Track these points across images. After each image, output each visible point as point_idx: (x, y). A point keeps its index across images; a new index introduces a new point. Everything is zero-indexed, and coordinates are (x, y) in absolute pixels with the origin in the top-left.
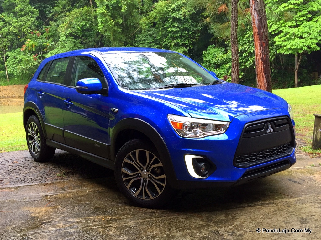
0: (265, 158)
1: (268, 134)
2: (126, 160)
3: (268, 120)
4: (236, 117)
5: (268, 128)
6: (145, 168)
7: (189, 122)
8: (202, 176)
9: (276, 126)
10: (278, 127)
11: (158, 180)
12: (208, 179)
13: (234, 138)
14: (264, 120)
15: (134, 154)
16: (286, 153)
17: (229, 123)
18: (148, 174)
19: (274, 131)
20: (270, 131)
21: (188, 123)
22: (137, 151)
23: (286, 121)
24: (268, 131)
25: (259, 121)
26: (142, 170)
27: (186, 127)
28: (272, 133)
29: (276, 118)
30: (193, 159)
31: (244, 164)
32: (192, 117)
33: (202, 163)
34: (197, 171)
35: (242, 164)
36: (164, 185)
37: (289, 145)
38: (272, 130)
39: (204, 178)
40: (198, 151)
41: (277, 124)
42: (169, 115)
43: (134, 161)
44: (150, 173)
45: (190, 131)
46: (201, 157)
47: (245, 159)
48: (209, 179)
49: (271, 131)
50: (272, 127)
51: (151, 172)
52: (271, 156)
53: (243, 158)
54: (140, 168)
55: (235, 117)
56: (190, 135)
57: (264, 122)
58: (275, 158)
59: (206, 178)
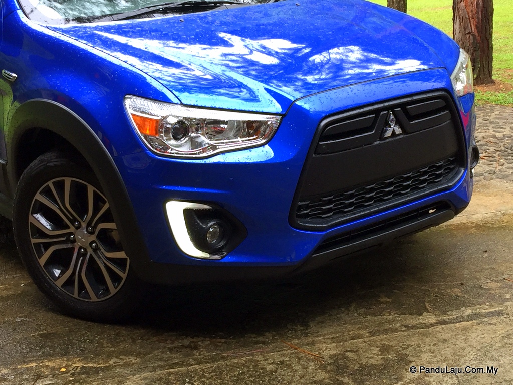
0: (379, 200)
1: (388, 140)
2: (38, 197)
3: (386, 104)
4: (298, 103)
5: (388, 125)
6: (84, 225)
7: (174, 116)
8: (210, 254)
9: (412, 118)
10: (417, 121)
11: (112, 260)
12: (226, 260)
13: (291, 155)
14: (376, 107)
15: (60, 186)
16: (442, 185)
17: (279, 117)
18: (90, 240)
19: (404, 131)
20: (394, 132)
21: (172, 120)
22: (68, 182)
23: (442, 103)
24: (389, 134)
25: (362, 110)
26: (77, 228)
27: (167, 131)
28: (398, 138)
29: (409, 99)
30: (187, 212)
31: (320, 220)
32: (182, 104)
33: (210, 221)
34: (199, 239)
35: (314, 220)
36: (124, 276)
37: (452, 163)
38: (398, 131)
39: (217, 257)
40: (198, 192)
41: (413, 113)
42: (127, 96)
43: (58, 204)
44: (93, 237)
45: (176, 139)
46: (206, 207)
47: (324, 207)
48: (229, 259)
49: (397, 133)
50: (398, 123)
51: (98, 237)
52: (397, 194)
53: (319, 205)
54: (72, 222)
55: (295, 101)
56: (180, 149)
57: (377, 112)
58: (408, 198)
59: (222, 258)
